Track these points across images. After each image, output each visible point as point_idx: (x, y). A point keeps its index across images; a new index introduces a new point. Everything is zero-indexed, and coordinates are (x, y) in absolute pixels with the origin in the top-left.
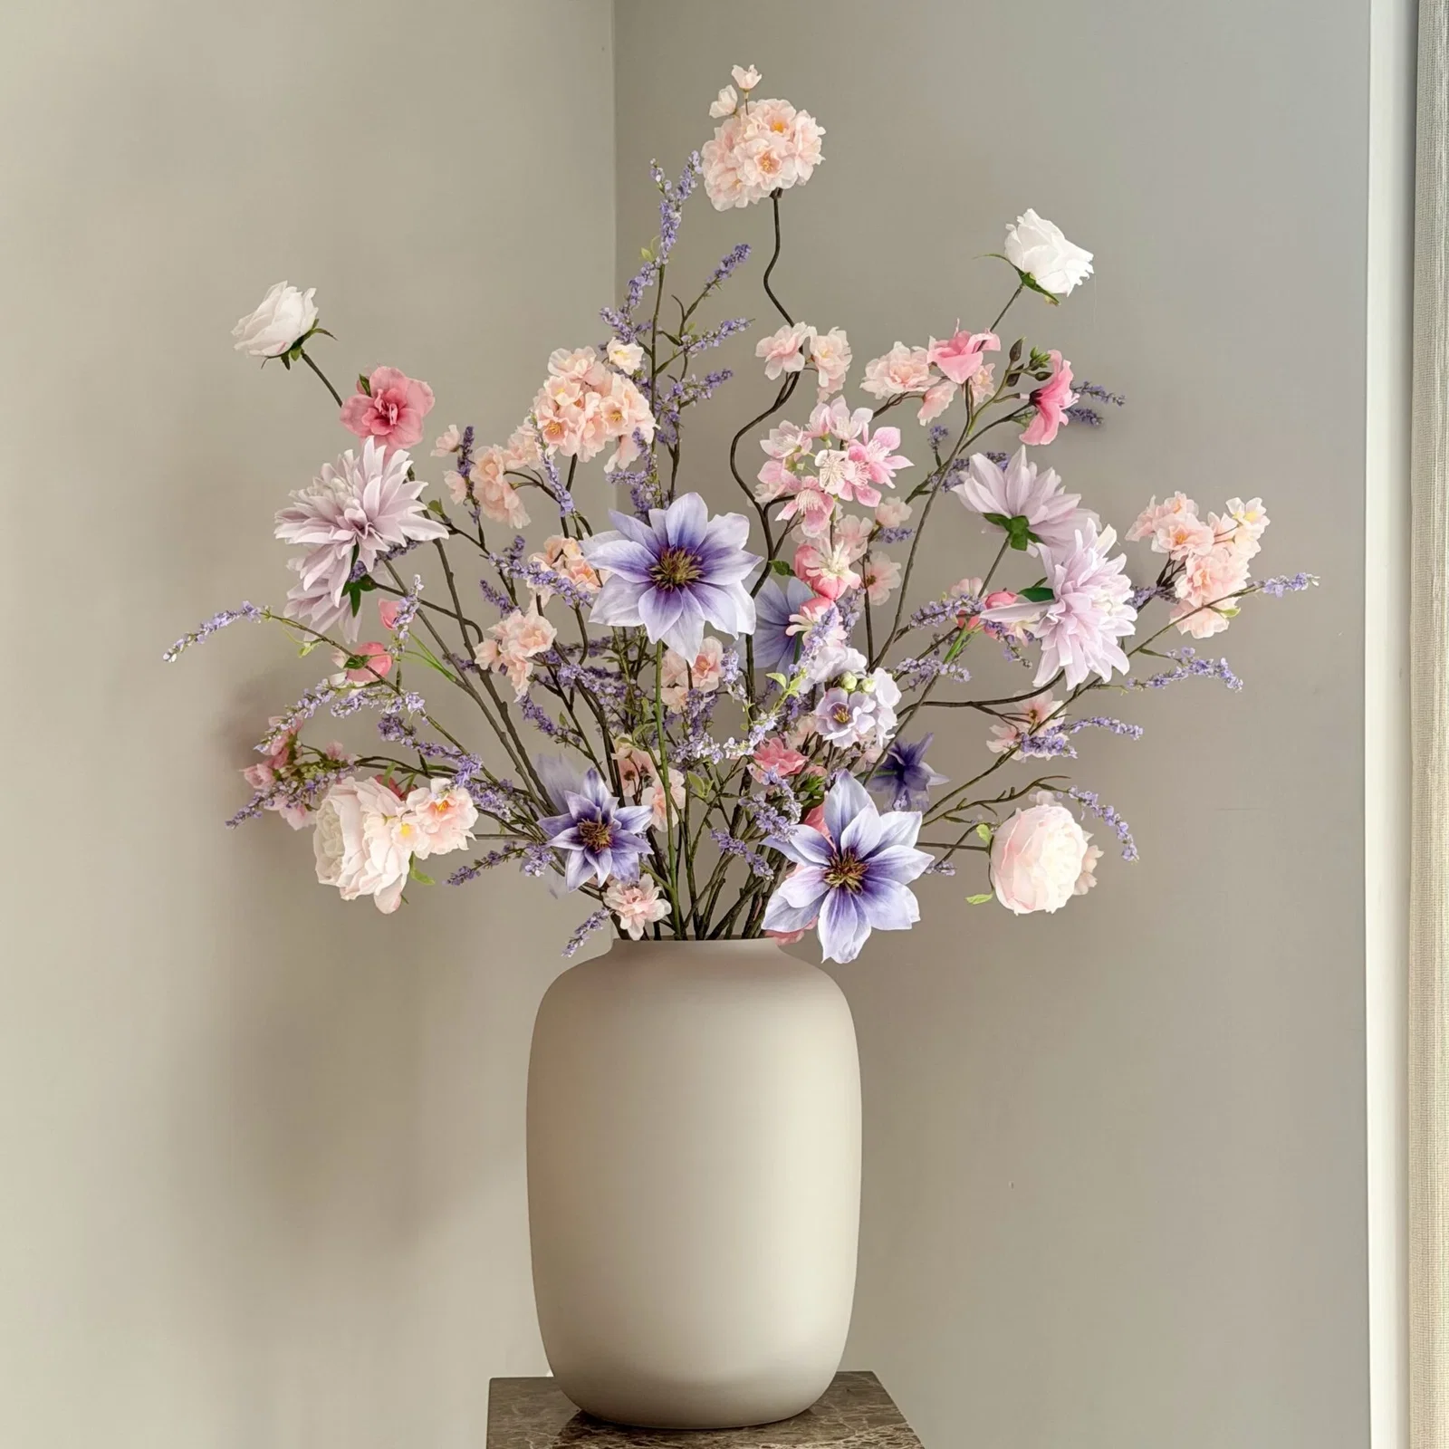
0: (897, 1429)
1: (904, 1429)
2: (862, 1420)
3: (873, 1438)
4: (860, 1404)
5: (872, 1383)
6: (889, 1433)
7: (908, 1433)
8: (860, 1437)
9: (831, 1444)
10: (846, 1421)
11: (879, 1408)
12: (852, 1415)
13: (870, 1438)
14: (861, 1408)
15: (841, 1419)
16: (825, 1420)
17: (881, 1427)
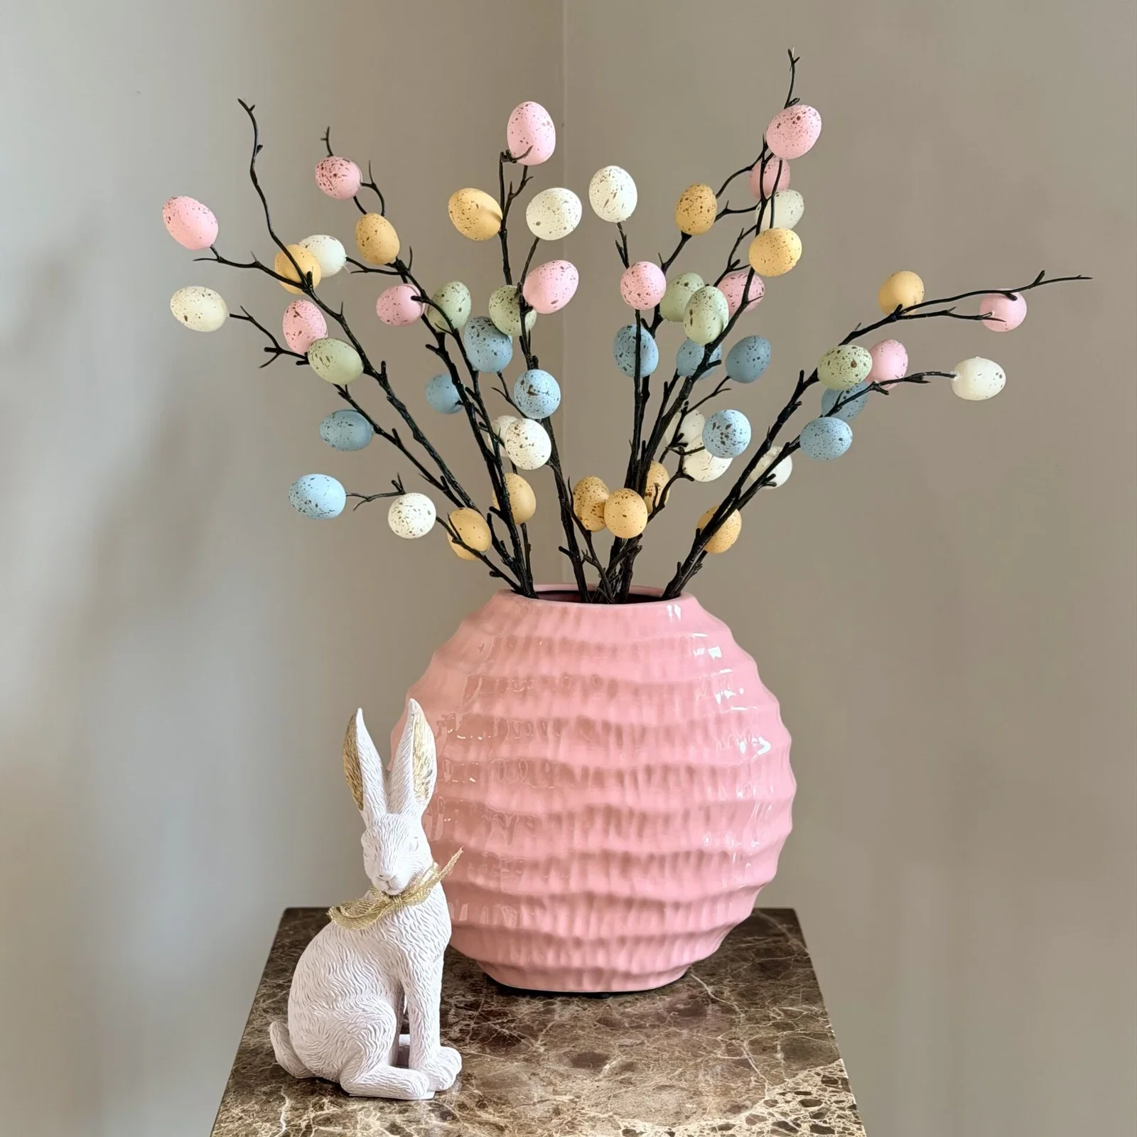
0: (828, 1081)
2: (774, 1049)
3: (791, 1107)
4: (776, 1000)
5: (794, 941)
6: (815, 1094)
7: (842, 1096)
8: (773, 1103)
10: (754, 1052)
11: (801, 1013)
12: (762, 1034)
13: (787, 1108)
14: (775, 1012)
15: (745, 1044)
16: (723, 1046)
17: (802, 1075)
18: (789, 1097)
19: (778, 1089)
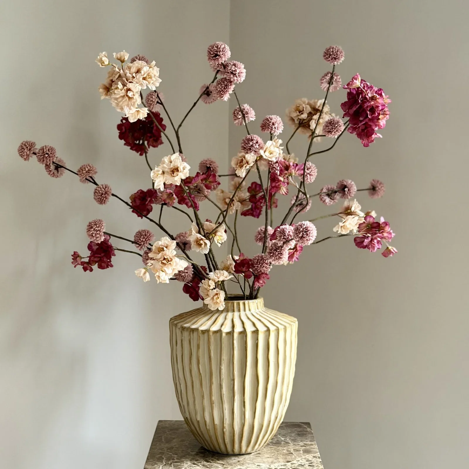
0: (314, 457)
2: (300, 451)
3: (304, 462)
4: (301, 441)
5: (309, 429)
6: (310, 459)
8: (298, 461)
10: (294, 451)
11: (308, 444)
12: (297, 448)
13: (302, 462)
14: (301, 444)
15: (292, 450)
16: (286, 450)
17: (307, 455)
18: (302, 460)
19: (300, 458)
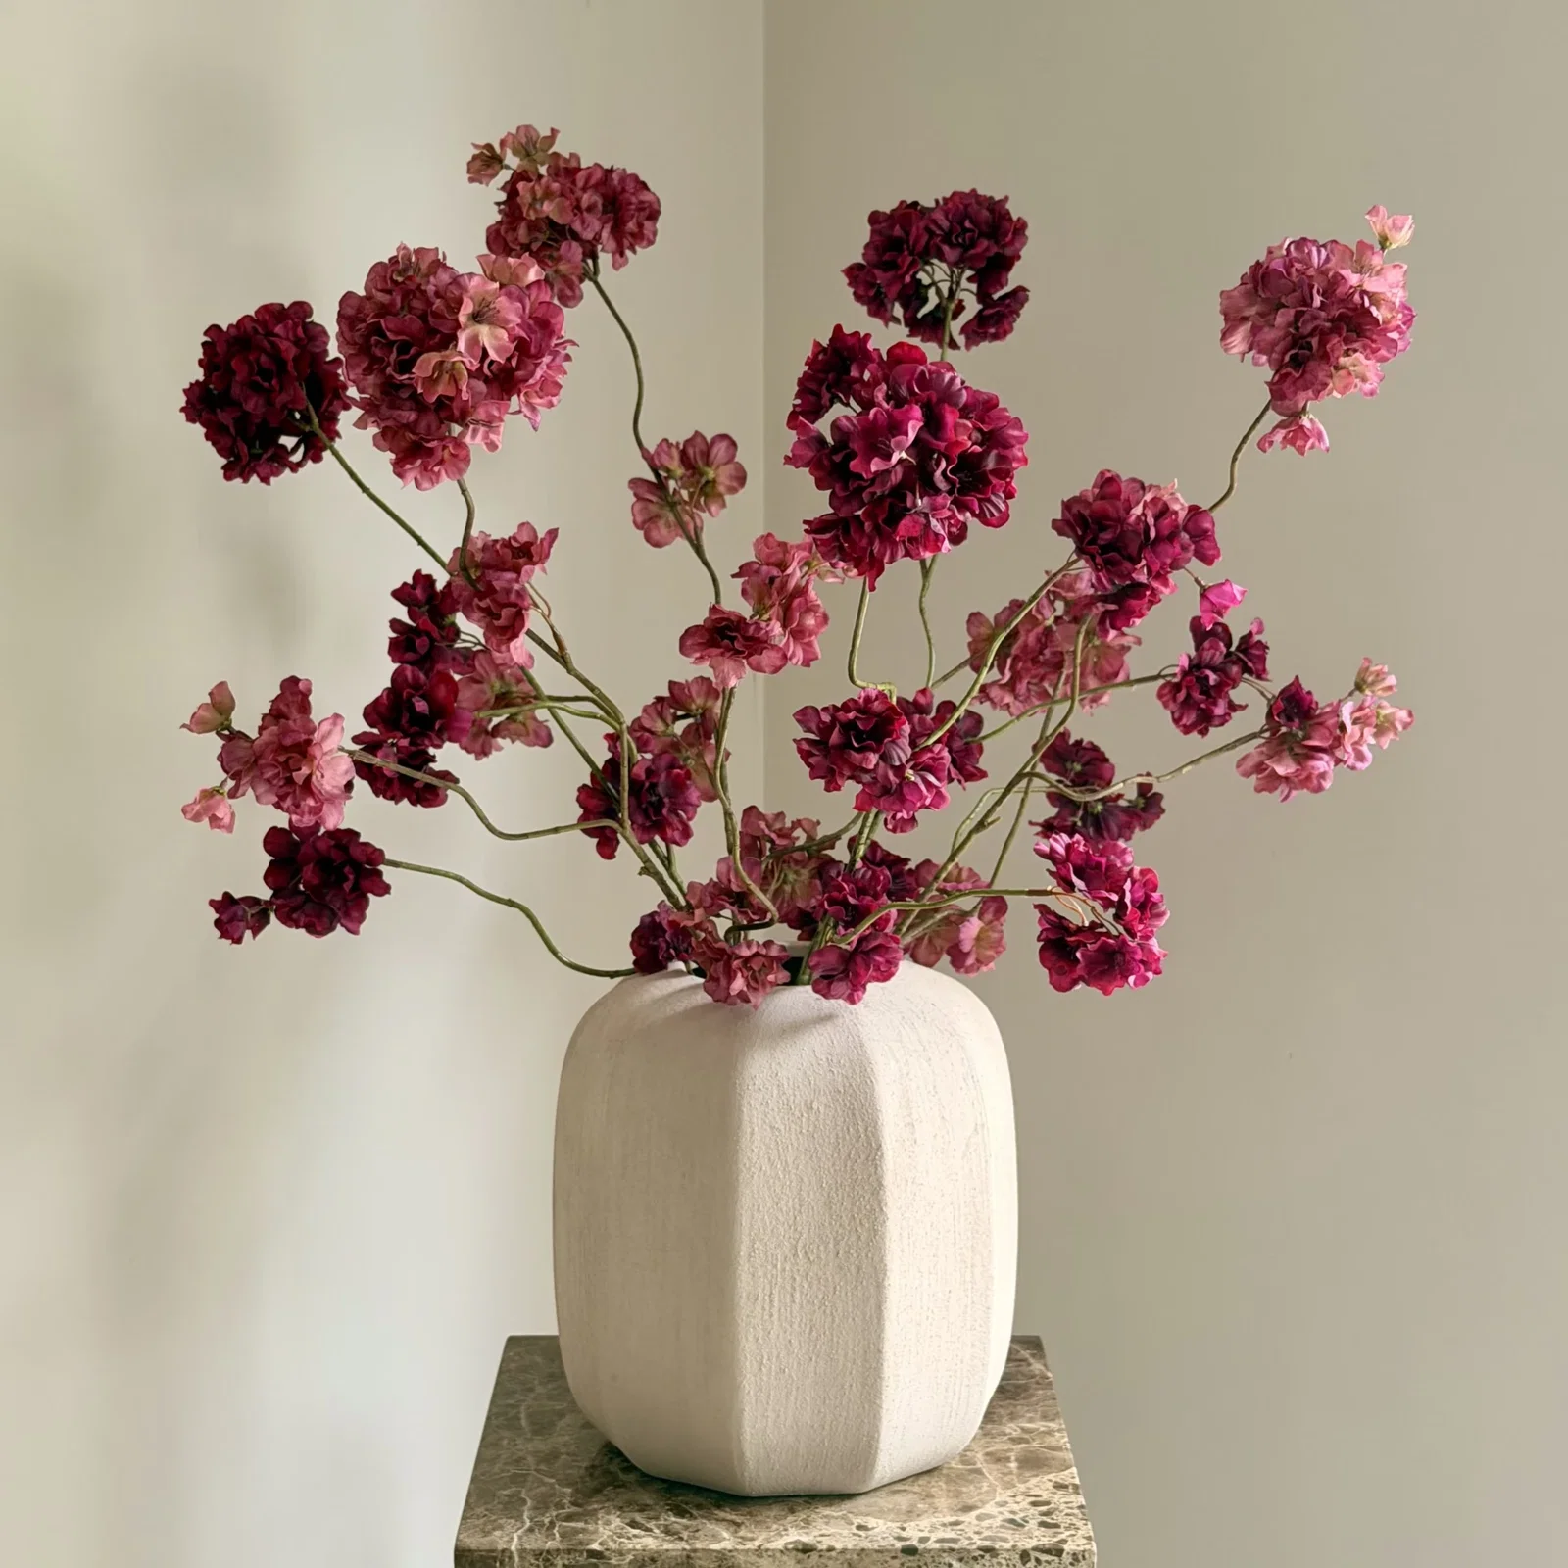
0: (1059, 1486)
1: (1065, 1487)
3: (1021, 1507)
4: (1013, 1417)
5: (1037, 1367)
6: (1045, 1497)
7: (1072, 1498)
8: (1004, 1504)
9: (957, 1523)
10: (987, 1462)
11: (1037, 1429)
13: (1016, 1507)
14: (1012, 1428)
15: (980, 1456)
17: (1034, 1481)
18: (1019, 1499)
19: (1010, 1492)
